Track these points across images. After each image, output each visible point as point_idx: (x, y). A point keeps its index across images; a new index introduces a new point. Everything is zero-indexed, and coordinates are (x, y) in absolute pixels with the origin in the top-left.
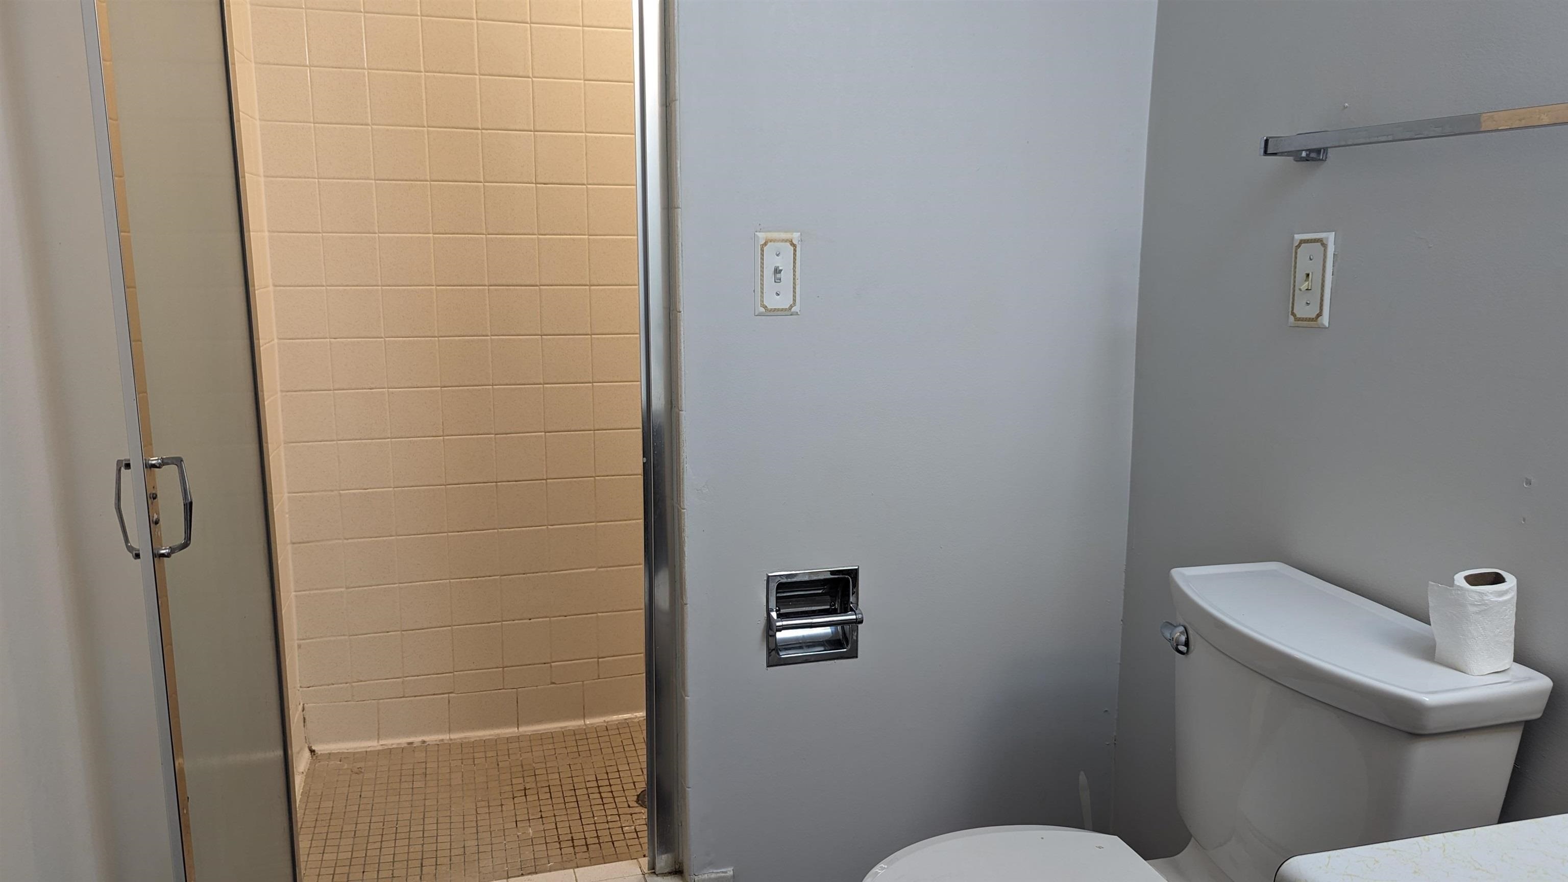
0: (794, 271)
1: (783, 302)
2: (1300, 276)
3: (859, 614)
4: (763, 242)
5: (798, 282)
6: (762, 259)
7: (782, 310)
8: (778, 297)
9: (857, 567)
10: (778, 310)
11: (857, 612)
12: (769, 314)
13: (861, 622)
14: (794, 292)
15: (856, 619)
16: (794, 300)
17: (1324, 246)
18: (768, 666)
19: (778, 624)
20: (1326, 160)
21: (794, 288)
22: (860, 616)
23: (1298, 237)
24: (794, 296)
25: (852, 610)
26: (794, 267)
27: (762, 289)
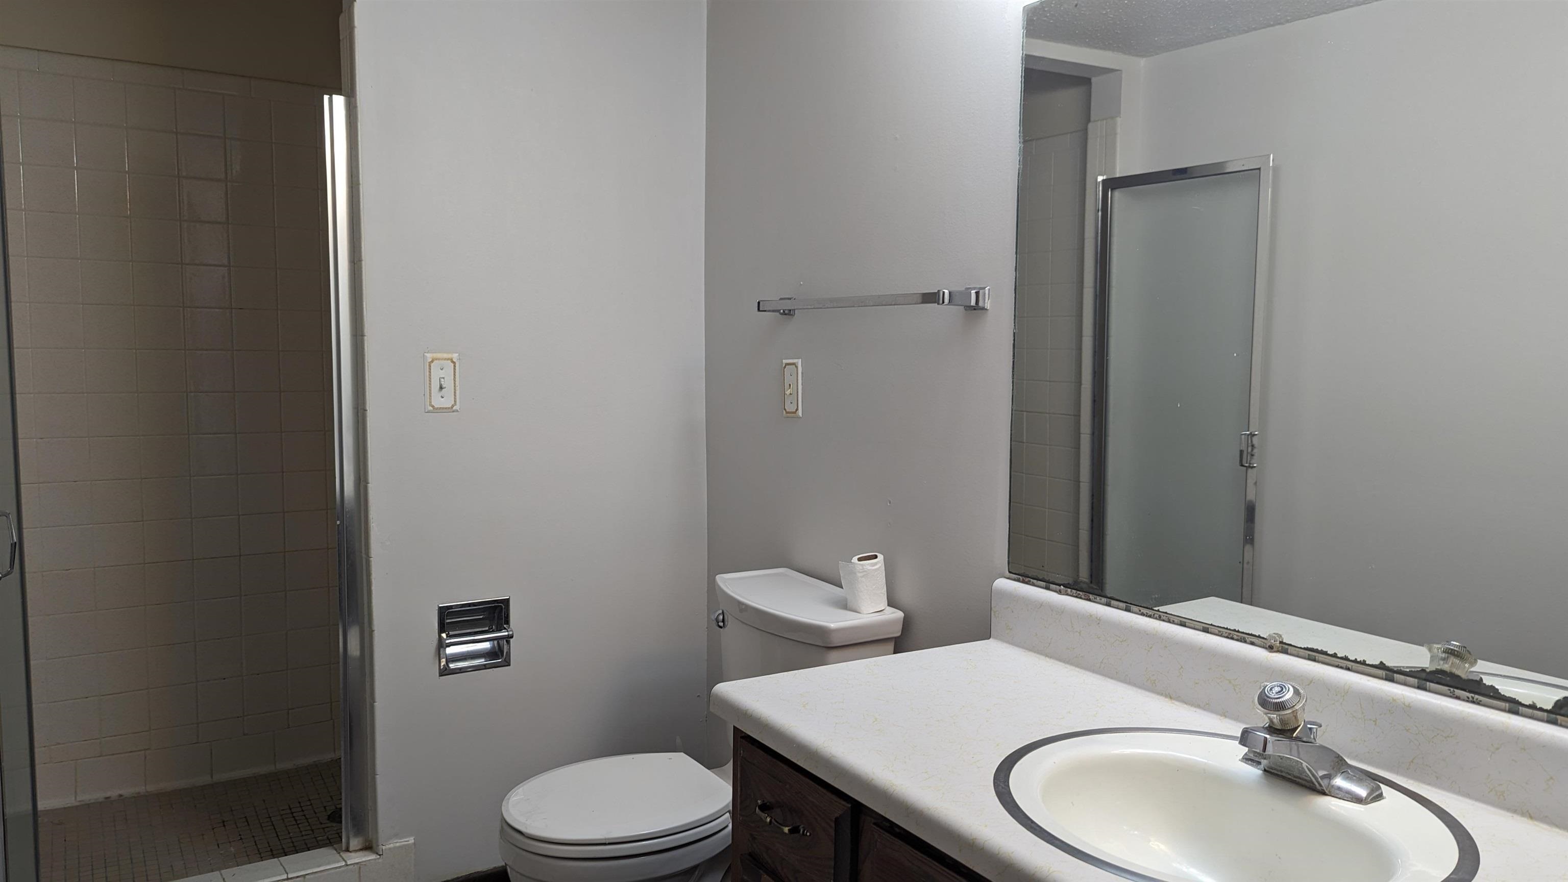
0: (455, 381)
1: (447, 402)
2: (787, 386)
3: (510, 631)
4: (430, 360)
5: (458, 388)
6: (430, 372)
7: (446, 408)
8: (443, 399)
9: (508, 597)
10: (443, 408)
11: (509, 630)
12: (436, 411)
13: (512, 637)
14: (455, 395)
15: (508, 635)
16: (455, 401)
17: (797, 367)
18: (440, 676)
19: (447, 641)
20: (794, 315)
21: (455, 392)
22: (511, 633)
23: (785, 361)
24: (455, 399)
25: (505, 629)
26: (455, 377)
27: (430, 393)
